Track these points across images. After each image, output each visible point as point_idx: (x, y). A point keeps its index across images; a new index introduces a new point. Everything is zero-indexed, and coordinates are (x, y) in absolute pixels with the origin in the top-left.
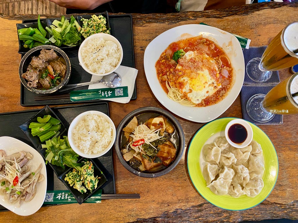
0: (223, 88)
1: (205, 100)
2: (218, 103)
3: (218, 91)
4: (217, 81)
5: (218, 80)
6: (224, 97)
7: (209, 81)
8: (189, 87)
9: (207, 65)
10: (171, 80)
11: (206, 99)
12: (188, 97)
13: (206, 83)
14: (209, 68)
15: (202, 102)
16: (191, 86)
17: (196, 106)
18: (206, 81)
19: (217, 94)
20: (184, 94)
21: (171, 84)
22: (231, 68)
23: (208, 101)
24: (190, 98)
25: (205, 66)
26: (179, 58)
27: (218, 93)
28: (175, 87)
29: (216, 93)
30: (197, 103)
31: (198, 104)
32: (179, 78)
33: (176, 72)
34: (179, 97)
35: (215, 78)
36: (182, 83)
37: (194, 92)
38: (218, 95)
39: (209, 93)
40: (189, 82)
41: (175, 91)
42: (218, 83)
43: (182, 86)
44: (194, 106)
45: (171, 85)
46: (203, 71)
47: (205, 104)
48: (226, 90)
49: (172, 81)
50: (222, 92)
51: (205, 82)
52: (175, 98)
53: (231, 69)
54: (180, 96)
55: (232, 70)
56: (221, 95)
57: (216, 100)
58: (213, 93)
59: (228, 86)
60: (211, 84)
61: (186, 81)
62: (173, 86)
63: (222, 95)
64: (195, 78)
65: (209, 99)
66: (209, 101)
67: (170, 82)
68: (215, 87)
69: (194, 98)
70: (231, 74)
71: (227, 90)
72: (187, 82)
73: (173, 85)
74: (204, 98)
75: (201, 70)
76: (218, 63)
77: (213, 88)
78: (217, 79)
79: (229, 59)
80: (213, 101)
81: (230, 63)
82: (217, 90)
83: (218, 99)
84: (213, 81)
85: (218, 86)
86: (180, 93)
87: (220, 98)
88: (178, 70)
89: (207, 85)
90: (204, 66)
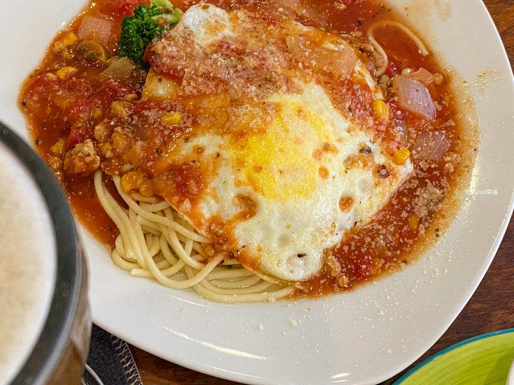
0: (422, 175)
1: (341, 250)
2: (417, 259)
3: (400, 194)
4: (384, 139)
5: (387, 132)
6: (442, 221)
7: (340, 140)
8: (231, 182)
9: (314, 63)
10: (121, 161)
11: (343, 244)
12: (241, 243)
13: (327, 148)
14: (325, 74)
15: (325, 265)
16: (242, 176)
17: (298, 293)
18: (324, 140)
19: (398, 212)
20: (209, 230)
21: (128, 187)
22: (440, 73)
23: (361, 256)
24: (253, 252)
25: (305, 67)
26: (150, 38)
27: (403, 206)
28: (153, 200)
29: (390, 204)
30: (301, 272)
31: (303, 283)
32: (165, 144)
33: (146, 113)
34: (185, 254)
35: (371, 121)
36: (190, 169)
37: (268, 207)
38: (404, 215)
39: (355, 205)
40: (229, 154)
41: (159, 218)
42: (393, 146)
43: (192, 184)
44: (287, 297)
45: (129, 193)
46: (299, 91)
47: (349, 273)
48: (444, 182)
49: (127, 167)
50: (424, 195)
51: (320, 148)
52: (163, 263)
53: (439, 79)
54: (190, 246)
55: (446, 81)
56: (423, 213)
57: (405, 244)
58: (375, 210)
59: (448, 159)
60: (357, 152)
61: (210, 152)
62: (137, 197)
63: (431, 213)
64: (262, 132)
65: (362, 242)
66: (368, 253)
67: (121, 175)
68: (383, 172)
69: (274, 245)
70: (447, 98)
71: (449, 180)
72: (218, 155)
73: (137, 191)
74: (336, 240)
75: (288, 90)
76: (365, 55)
77: (369, 175)
78: (383, 128)
79: (416, 34)
80: (389, 254)
81: (428, 49)
82: (395, 187)
83: (413, 235)
84: (364, 138)
85: (394, 165)
86: (186, 225)
87: (422, 232)
88: (157, 103)
89: (334, 164)
90: (296, 68)
